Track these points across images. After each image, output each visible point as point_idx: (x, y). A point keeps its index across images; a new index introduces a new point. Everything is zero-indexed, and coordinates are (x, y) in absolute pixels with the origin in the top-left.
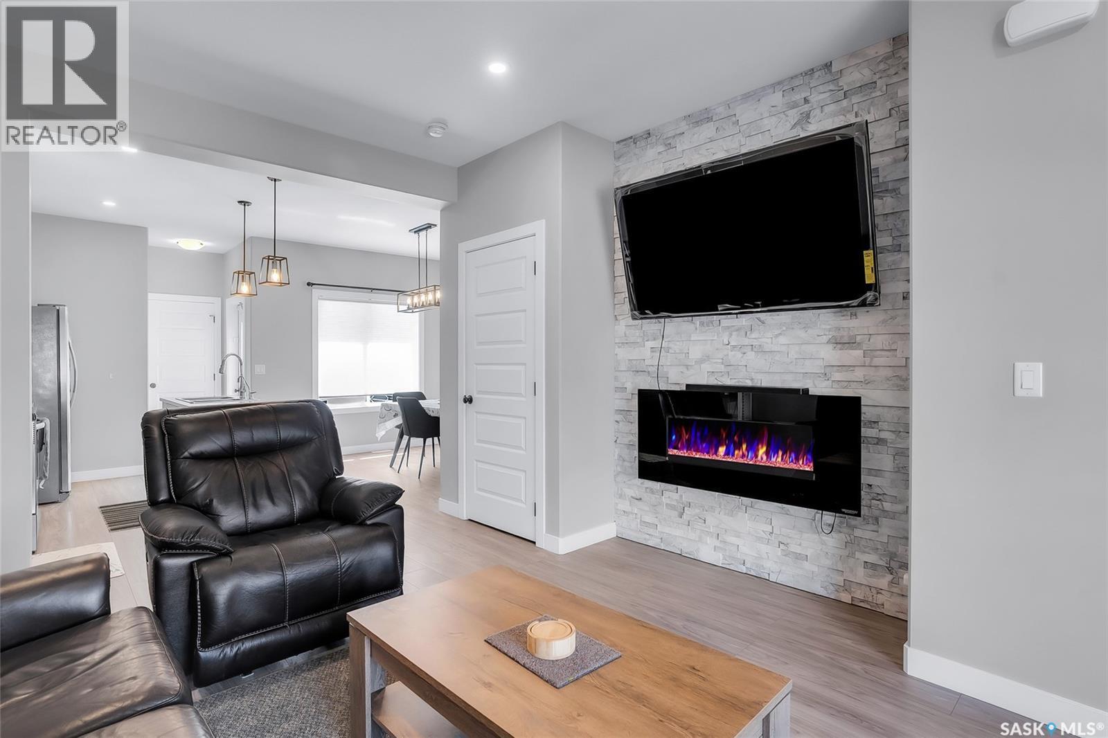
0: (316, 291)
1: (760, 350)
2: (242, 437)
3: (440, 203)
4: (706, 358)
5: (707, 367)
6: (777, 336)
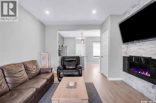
0: (93, 43)
1: (143, 49)
2: (69, 59)
3: (100, 30)
4: (134, 51)
5: (134, 52)
6: (146, 46)
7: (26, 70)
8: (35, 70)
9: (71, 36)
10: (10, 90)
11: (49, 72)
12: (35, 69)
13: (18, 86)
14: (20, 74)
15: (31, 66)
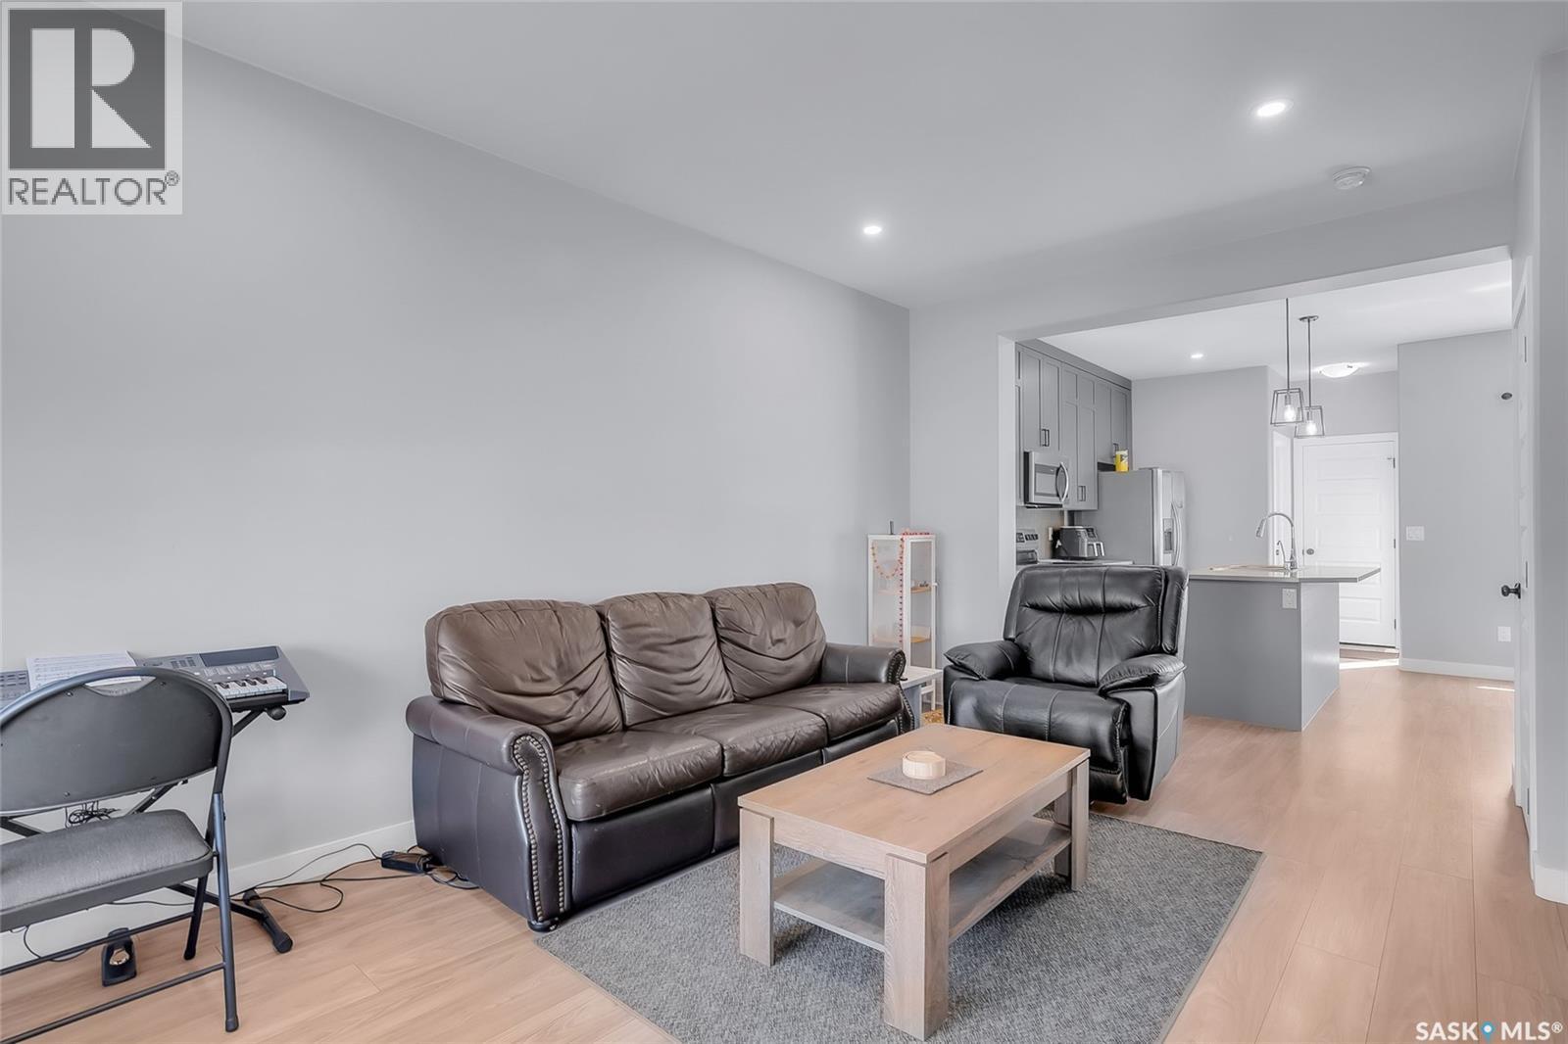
2: (1072, 596)
7: (720, 640)
8: (779, 651)
9: (1197, 356)
10: (625, 728)
11: (874, 681)
12: (779, 641)
13: (666, 717)
14: (682, 655)
15: (759, 621)
